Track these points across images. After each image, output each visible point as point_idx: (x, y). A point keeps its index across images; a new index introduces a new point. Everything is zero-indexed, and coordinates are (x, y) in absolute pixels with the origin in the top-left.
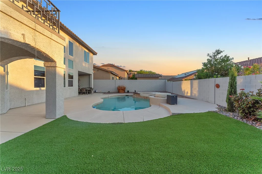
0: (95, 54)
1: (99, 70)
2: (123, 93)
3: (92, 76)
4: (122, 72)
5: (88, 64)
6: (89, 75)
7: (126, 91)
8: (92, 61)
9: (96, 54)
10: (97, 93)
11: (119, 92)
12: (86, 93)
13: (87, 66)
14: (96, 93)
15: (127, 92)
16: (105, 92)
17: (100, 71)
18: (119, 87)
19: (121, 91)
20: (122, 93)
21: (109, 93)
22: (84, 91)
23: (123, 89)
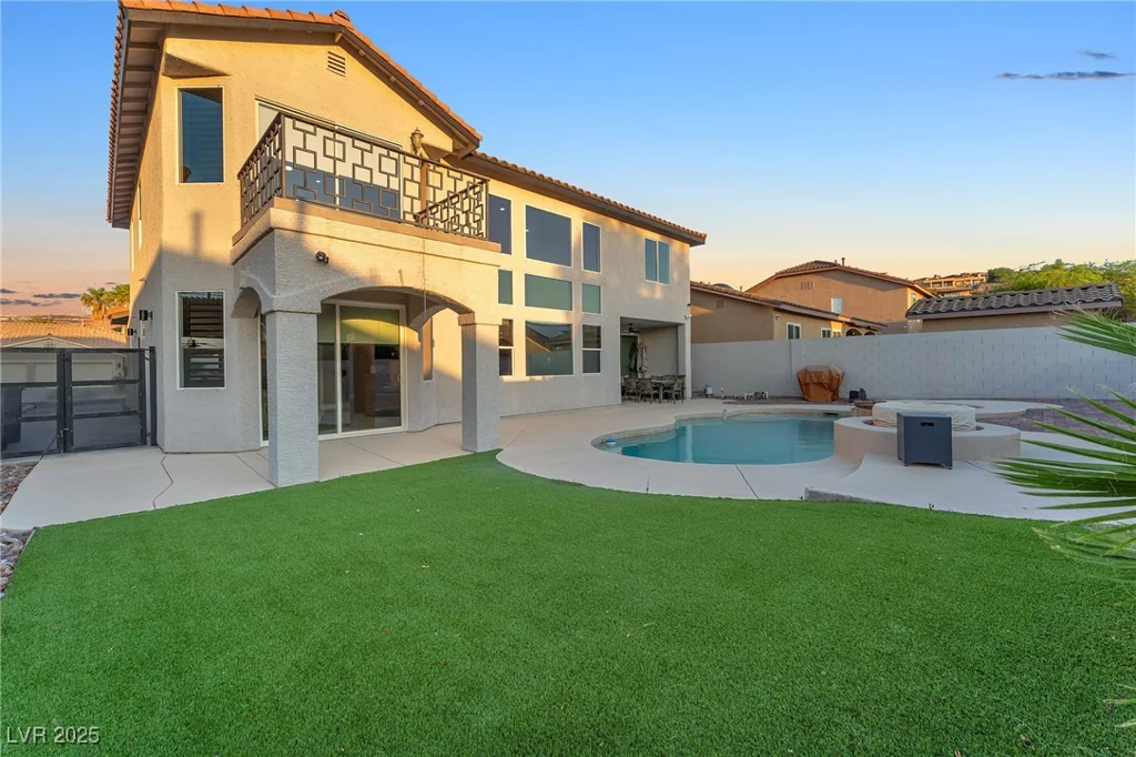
0: (695, 239)
1: (726, 303)
2: (827, 402)
3: (684, 329)
4: (880, 294)
5: (662, 287)
6: (675, 327)
7: (844, 392)
8: (686, 271)
9: (700, 240)
10: (712, 396)
11: (804, 398)
12: (656, 396)
13: (658, 295)
14: (707, 396)
15: (848, 396)
16: (740, 395)
17: (727, 305)
18: (806, 372)
19: (813, 388)
20: (816, 403)
21: (759, 398)
22: (649, 389)
23: (825, 381)
